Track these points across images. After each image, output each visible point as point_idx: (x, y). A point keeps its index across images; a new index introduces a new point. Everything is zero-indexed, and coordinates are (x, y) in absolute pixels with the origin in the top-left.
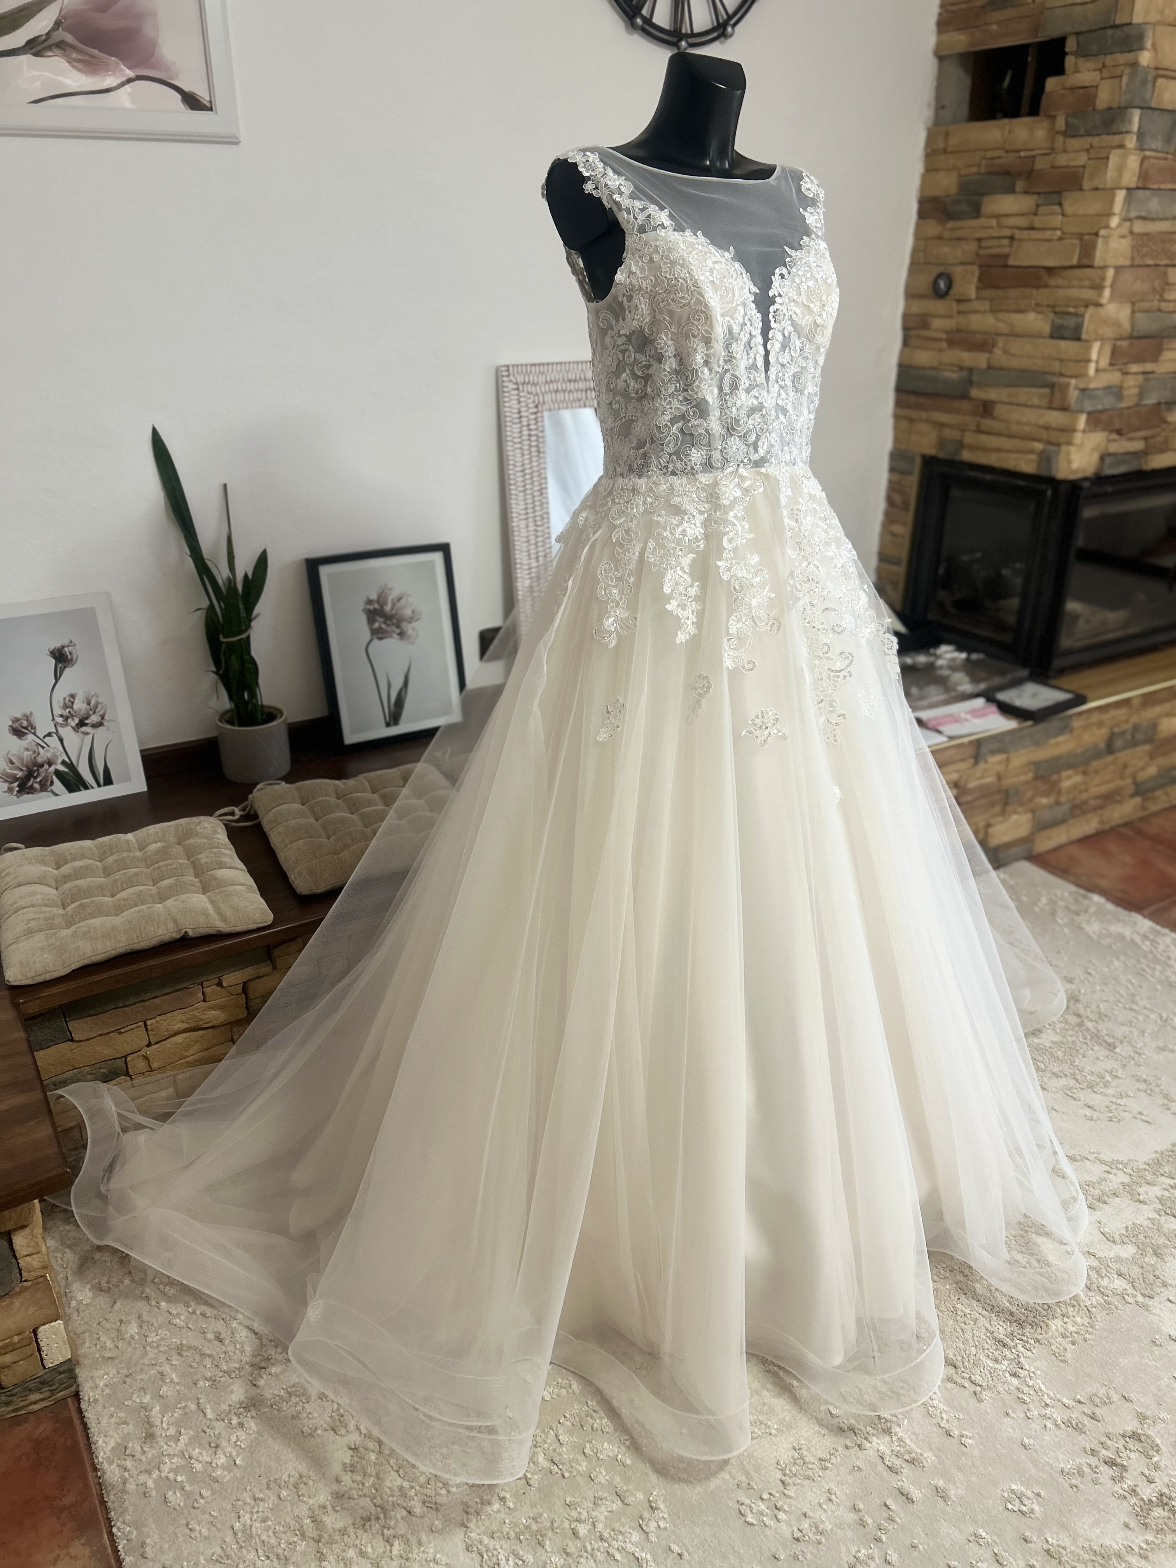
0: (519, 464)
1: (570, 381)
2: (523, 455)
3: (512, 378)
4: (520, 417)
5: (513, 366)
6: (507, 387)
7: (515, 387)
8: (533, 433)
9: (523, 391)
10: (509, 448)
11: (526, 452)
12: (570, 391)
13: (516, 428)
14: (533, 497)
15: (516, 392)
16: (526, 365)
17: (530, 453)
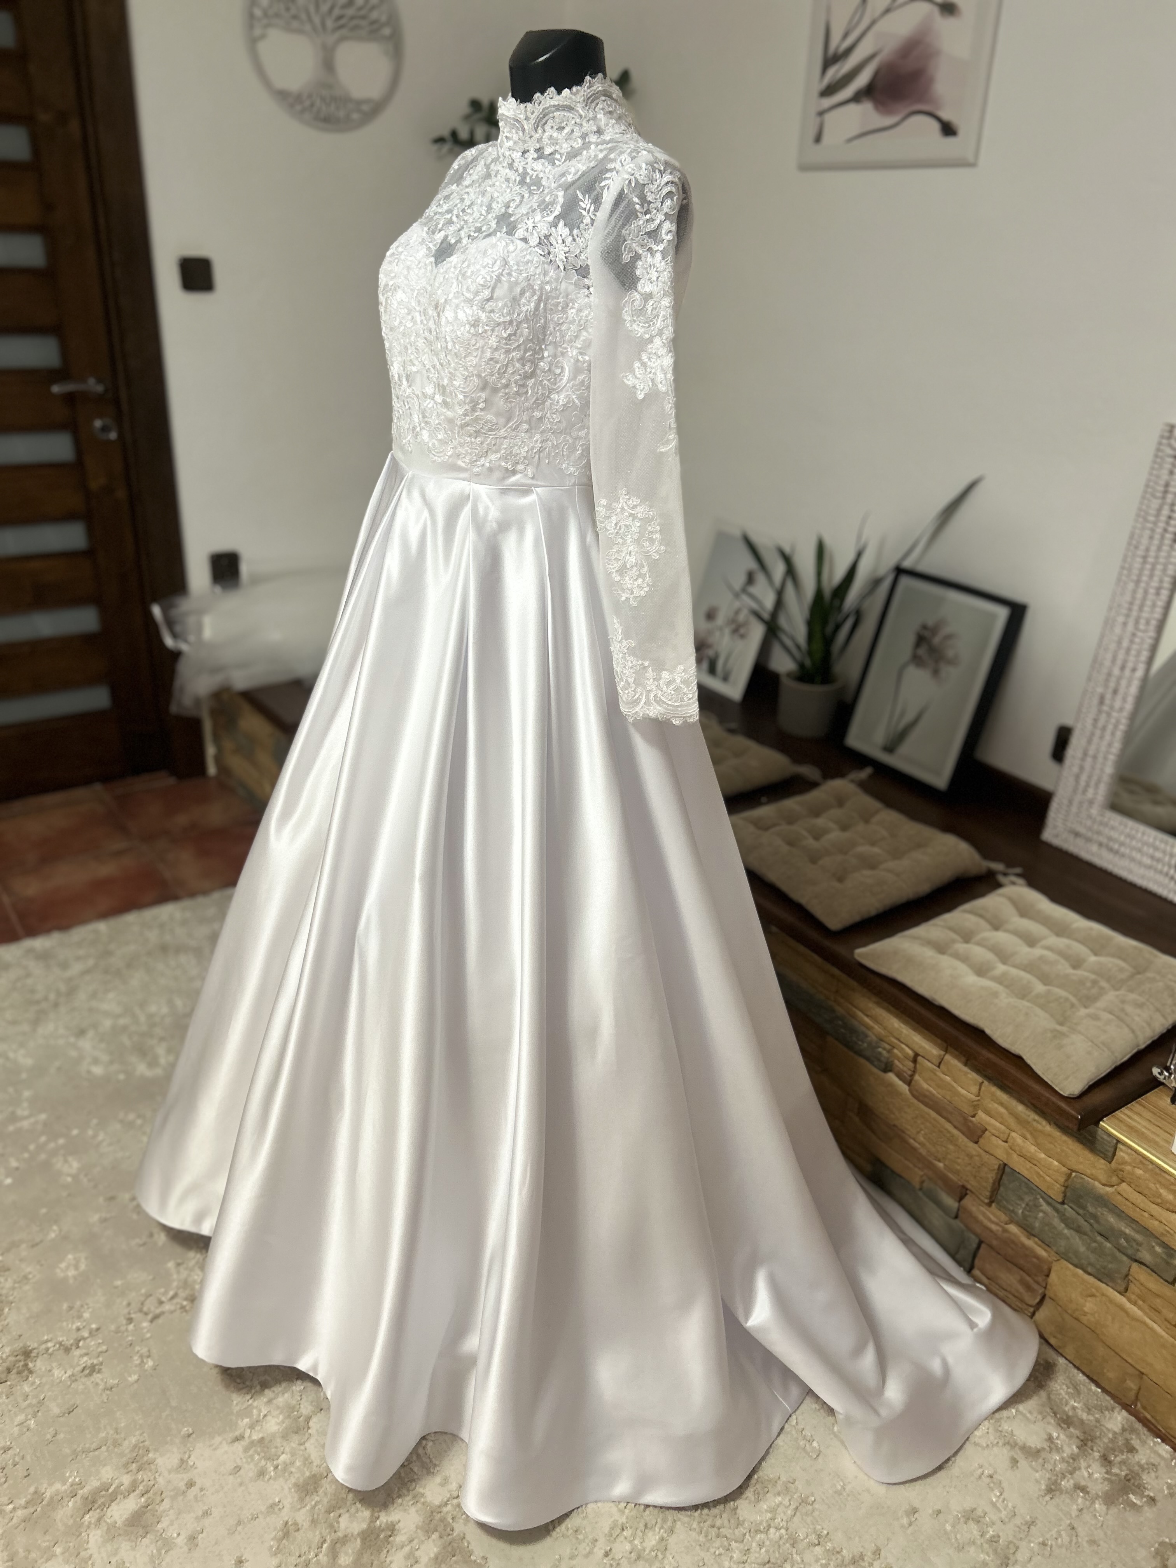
0: (1142, 547)
3: (1173, 443)
6: (1162, 451)
7: (1172, 453)
14: (1146, 592)
15: (1171, 460)
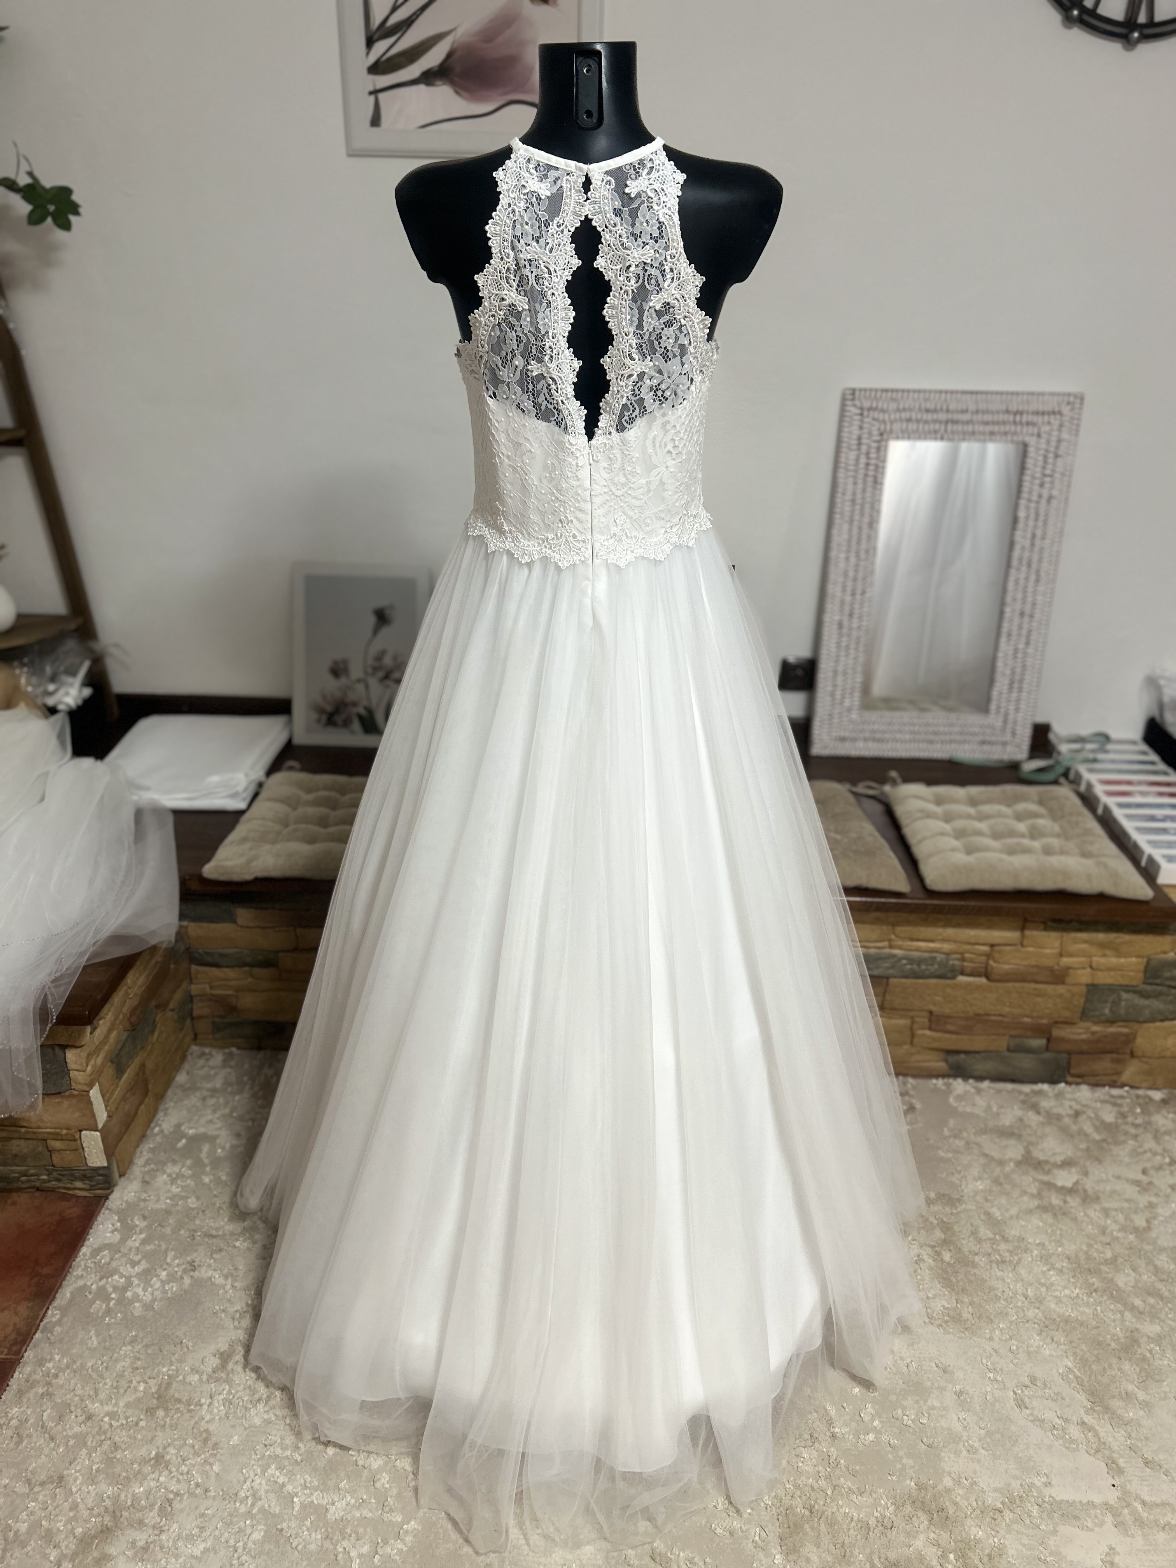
1: (927, 411)
2: (855, 483)
3: (858, 403)
4: (860, 444)
5: (861, 390)
6: (849, 411)
7: (858, 411)
8: (872, 462)
9: (868, 416)
10: (841, 474)
11: (860, 481)
12: (926, 422)
13: (852, 455)
15: (858, 417)
16: (876, 390)
17: (865, 482)
